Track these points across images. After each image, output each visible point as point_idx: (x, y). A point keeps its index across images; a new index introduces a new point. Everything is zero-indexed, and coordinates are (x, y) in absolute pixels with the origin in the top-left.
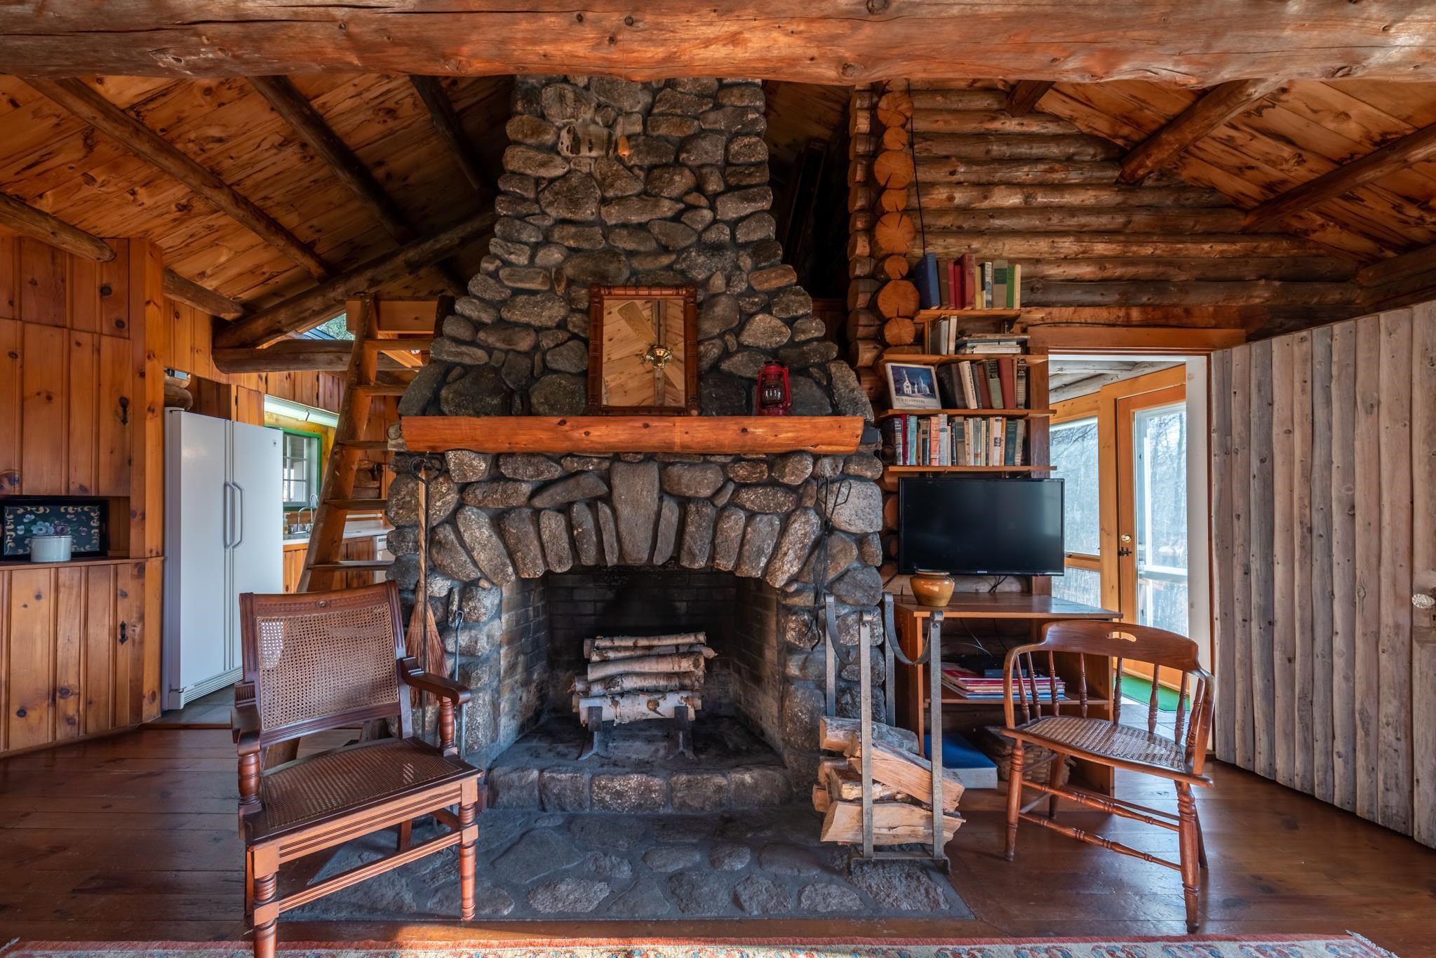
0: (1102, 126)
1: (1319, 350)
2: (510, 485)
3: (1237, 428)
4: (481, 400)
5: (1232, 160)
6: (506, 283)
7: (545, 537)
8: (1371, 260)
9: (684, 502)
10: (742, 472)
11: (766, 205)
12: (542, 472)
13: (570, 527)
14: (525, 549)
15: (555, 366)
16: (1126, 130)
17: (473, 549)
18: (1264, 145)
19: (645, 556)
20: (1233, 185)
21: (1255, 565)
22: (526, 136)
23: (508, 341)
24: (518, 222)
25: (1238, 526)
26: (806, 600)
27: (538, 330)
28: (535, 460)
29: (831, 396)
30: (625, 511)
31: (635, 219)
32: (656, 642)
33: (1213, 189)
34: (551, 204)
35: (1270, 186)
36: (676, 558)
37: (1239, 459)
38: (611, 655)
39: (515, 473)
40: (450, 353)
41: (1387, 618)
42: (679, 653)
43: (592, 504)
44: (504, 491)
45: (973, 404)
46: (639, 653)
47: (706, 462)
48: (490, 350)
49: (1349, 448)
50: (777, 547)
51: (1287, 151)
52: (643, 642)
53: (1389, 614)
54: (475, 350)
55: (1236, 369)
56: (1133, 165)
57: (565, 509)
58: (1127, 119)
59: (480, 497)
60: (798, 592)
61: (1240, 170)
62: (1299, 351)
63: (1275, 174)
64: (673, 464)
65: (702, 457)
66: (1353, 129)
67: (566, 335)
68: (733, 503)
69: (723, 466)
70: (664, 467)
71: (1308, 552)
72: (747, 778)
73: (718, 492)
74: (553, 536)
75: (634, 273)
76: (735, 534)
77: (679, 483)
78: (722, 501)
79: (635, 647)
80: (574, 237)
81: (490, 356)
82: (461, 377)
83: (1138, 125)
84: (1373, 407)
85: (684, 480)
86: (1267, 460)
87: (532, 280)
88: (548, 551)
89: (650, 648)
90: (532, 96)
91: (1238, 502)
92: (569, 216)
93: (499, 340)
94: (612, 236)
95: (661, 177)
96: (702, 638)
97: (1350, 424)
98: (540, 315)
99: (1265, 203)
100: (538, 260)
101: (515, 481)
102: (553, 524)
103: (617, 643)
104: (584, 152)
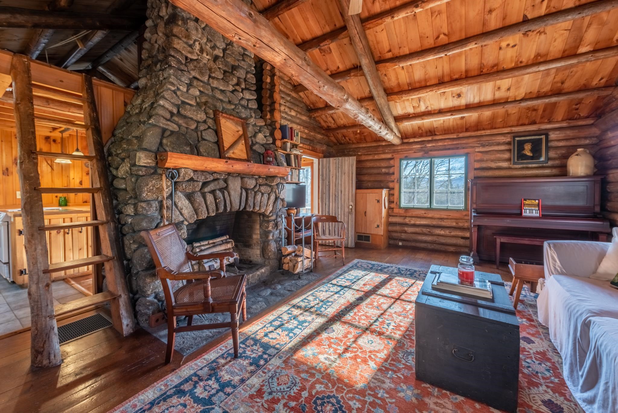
0: (308, 103)
1: (337, 162)
2: (195, 182)
3: (324, 175)
4: (182, 147)
5: (325, 119)
6: (181, 98)
7: (208, 203)
8: (335, 144)
9: (247, 190)
10: (261, 181)
11: (255, 98)
12: (207, 178)
13: (215, 199)
14: (202, 208)
15: (205, 138)
16: (312, 106)
17: (182, 209)
18: (330, 119)
19: (238, 208)
20: (323, 124)
21: (327, 203)
22: (183, 37)
23: (187, 124)
24: (180, 72)
25: (324, 195)
26: (273, 218)
27: (198, 122)
28: (205, 174)
29: (276, 160)
30: (232, 193)
31: (221, 88)
32: (215, 241)
33: (320, 123)
34: (193, 70)
35: (328, 126)
36: (245, 208)
37: (325, 181)
38: (203, 248)
39: (198, 178)
40: (164, 124)
41: (346, 211)
42: (223, 243)
43: (221, 190)
44: (194, 185)
45: (294, 166)
46: (212, 245)
47: (253, 177)
48: (179, 126)
49: (341, 181)
50: (268, 203)
51: (333, 122)
52: (211, 241)
53: (346, 210)
54: (173, 124)
55: (325, 163)
56: (312, 114)
57: (213, 192)
58: (313, 104)
59: (184, 187)
60: (272, 215)
61: (325, 122)
62: (335, 161)
63: (330, 125)
64: (245, 178)
65: (252, 176)
66: (342, 122)
67: (207, 127)
68: (259, 191)
69: (256, 179)
70: (242, 178)
71: (335, 200)
72: (263, 270)
73: (255, 187)
74: (211, 202)
75: (223, 108)
76: (259, 200)
77: (246, 184)
78: (256, 190)
79: (209, 244)
80: (202, 87)
81: (179, 128)
82: (170, 135)
83: (314, 106)
84: (345, 174)
85: (248, 183)
86: (329, 182)
87: (191, 100)
88: (209, 208)
89: (214, 243)
90: (185, 21)
91: (324, 190)
92: (198, 77)
93: (184, 123)
94: (214, 91)
95: (229, 77)
96: (228, 237)
97: (341, 176)
98: (197, 116)
99: (326, 129)
100: (190, 92)
101: (197, 181)
102: (210, 198)
103: (202, 243)
104: (205, 55)
